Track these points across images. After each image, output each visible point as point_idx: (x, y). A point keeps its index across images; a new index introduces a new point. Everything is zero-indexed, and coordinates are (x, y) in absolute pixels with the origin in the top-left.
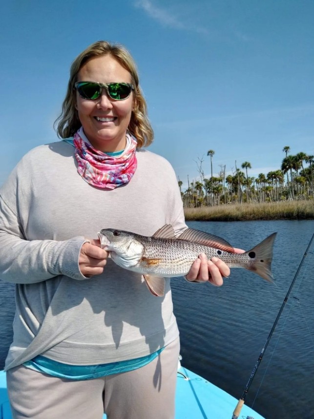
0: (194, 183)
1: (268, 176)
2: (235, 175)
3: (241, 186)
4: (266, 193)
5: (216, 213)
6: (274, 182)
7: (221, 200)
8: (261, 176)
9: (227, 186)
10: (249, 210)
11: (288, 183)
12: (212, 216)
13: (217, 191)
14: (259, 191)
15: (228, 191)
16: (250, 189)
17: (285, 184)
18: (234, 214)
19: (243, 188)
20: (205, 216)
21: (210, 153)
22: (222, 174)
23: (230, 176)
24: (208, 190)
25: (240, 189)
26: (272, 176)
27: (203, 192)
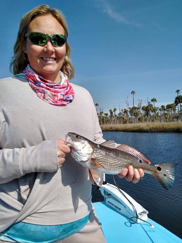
0: (123, 110)
1: (166, 107)
2: (147, 106)
3: (151, 112)
4: (165, 117)
5: (135, 127)
6: (170, 111)
7: (138, 120)
8: (163, 107)
9: (142, 112)
10: (154, 126)
11: (178, 111)
12: (132, 129)
13: (136, 115)
14: (161, 116)
15: (143, 115)
16: (156, 114)
17: (177, 112)
18: (145, 128)
19: (152, 114)
20: (128, 129)
21: (133, 92)
22: (140, 105)
23: (144, 106)
24: (131, 114)
25: (150, 114)
26: (169, 107)
27: (128, 115)
